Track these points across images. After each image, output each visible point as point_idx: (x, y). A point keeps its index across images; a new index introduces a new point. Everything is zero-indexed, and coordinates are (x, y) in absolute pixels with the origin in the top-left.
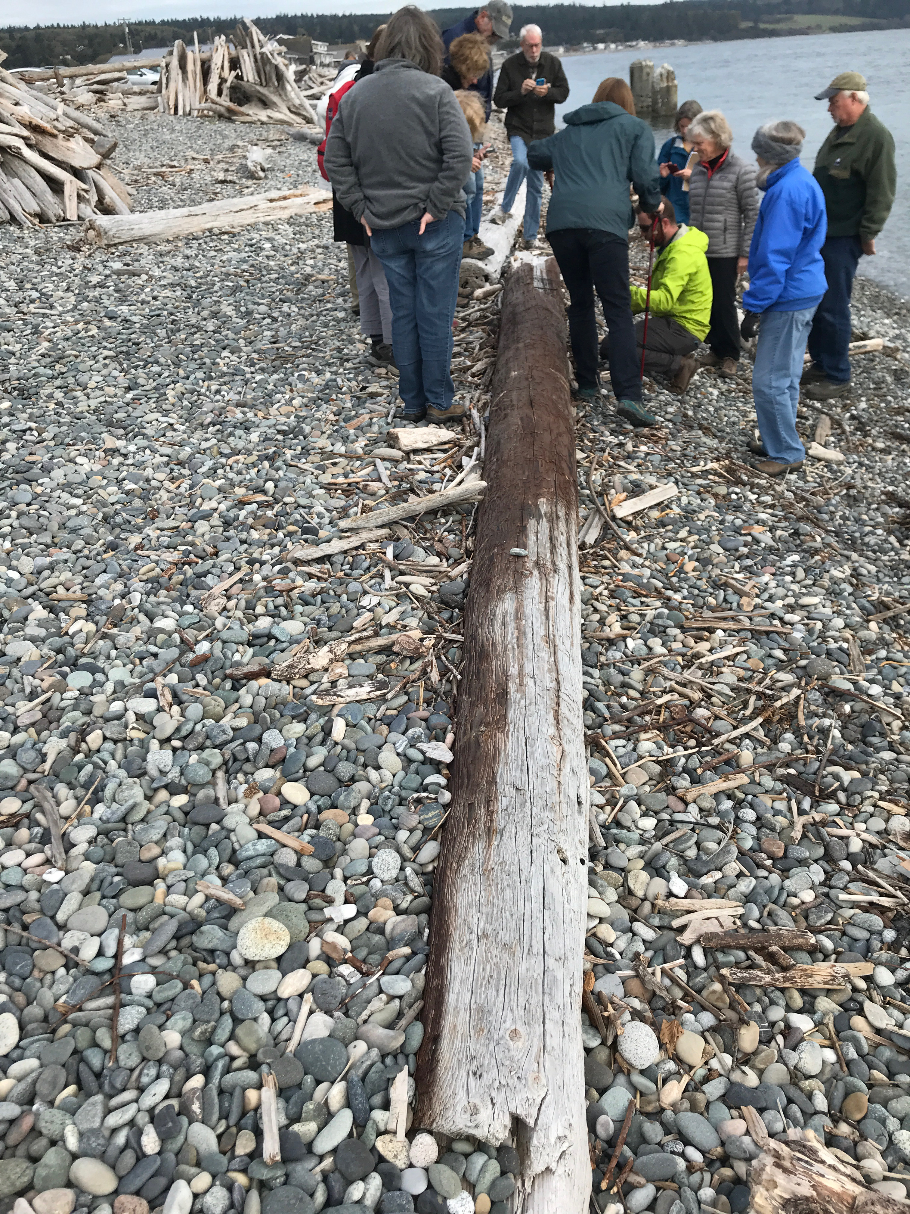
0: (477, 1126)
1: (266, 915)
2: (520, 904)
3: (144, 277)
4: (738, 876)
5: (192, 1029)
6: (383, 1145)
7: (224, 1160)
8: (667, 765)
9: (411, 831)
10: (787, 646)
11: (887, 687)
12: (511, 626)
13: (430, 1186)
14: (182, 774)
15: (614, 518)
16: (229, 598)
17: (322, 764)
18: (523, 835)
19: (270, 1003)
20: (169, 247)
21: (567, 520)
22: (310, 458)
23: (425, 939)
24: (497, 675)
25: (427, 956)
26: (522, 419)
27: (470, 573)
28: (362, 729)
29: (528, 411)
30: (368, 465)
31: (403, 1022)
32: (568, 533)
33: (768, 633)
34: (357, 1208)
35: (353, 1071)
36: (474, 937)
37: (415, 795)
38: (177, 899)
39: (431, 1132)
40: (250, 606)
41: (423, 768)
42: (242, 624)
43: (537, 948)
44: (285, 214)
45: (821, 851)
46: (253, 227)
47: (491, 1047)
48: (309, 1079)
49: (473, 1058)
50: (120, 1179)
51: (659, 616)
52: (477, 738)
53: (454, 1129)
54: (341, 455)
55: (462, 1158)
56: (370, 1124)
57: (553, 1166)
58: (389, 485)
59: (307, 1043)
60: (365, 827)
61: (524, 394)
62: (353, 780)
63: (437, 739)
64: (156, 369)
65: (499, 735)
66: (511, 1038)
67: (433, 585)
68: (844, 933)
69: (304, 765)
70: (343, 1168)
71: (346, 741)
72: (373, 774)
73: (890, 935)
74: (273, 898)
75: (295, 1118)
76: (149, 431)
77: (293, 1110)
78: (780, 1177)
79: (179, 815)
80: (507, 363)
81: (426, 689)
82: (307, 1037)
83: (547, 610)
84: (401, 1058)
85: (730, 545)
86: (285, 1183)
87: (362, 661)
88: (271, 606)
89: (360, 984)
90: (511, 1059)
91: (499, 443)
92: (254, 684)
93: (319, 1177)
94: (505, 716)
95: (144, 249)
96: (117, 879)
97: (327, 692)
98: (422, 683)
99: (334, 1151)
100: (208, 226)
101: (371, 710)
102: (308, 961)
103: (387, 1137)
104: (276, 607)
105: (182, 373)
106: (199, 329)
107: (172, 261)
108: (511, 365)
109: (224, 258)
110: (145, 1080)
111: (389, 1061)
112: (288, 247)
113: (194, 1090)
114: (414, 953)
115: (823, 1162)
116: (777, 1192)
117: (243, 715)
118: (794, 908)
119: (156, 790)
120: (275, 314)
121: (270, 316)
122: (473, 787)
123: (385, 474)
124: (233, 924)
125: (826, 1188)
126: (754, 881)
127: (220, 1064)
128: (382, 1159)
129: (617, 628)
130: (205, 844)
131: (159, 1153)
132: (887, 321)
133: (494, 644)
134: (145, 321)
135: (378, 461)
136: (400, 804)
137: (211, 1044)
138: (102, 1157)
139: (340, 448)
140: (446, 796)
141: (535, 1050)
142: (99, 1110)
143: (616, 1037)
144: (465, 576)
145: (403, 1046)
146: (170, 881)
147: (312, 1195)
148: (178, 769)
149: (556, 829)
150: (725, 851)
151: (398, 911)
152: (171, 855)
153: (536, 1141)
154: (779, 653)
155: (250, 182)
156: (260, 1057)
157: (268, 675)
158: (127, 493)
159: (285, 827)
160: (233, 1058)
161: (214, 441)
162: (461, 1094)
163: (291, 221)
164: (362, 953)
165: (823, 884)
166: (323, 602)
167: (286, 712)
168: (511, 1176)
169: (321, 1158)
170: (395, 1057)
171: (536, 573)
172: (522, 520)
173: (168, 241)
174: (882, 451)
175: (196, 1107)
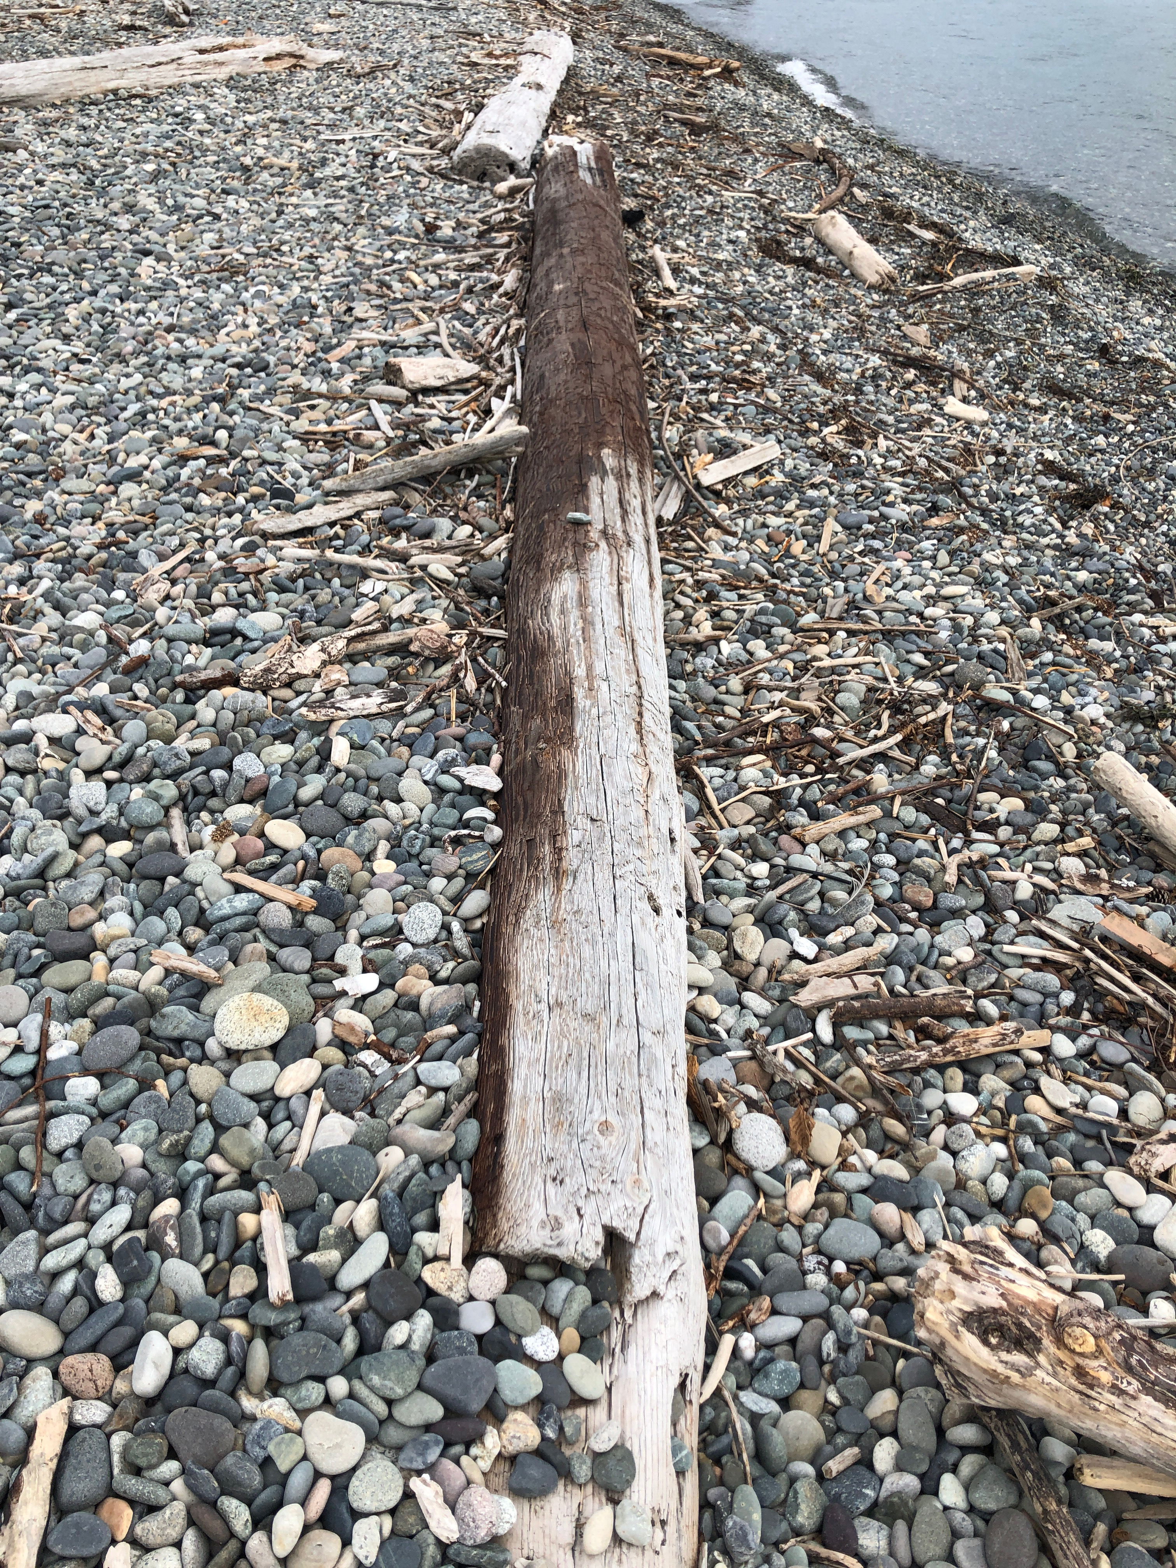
0: (559, 1244)
1: (253, 990)
2: (604, 964)
3: (22, 154)
4: (875, 933)
5: (157, 1142)
6: (431, 1275)
7: (215, 1303)
8: (779, 798)
9: (450, 877)
10: (930, 648)
11: (1054, 699)
12: (574, 615)
13: (498, 1322)
14: (121, 814)
15: (698, 486)
16: (174, 582)
17: (321, 796)
18: (603, 877)
19: (265, 1104)
20: (54, 114)
21: (640, 480)
22: (277, 399)
23: (475, 1014)
24: (558, 678)
25: (480, 1035)
26: (573, 345)
27: (511, 550)
28: (374, 751)
29: (581, 336)
30: (360, 407)
31: (451, 1120)
32: (643, 496)
33: (903, 634)
34: (402, 1354)
35: (386, 1186)
36: (544, 1006)
37: (453, 833)
38: (124, 974)
39: (496, 1256)
40: (203, 593)
41: (460, 799)
42: (193, 617)
43: (629, 1018)
44: (223, 73)
45: (980, 900)
46: (177, 89)
47: (575, 1145)
48: (325, 1197)
49: (550, 1160)
50: (66, 1335)
51: (762, 612)
52: (534, 759)
53: (528, 1249)
54: (320, 396)
55: (539, 1286)
56: (413, 1249)
57: (661, 1290)
58: (391, 434)
59: (319, 1154)
60: (386, 876)
61: (575, 312)
62: (365, 816)
63: (478, 762)
64: (47, 279)
65: (565, 753)
66: (601, 1132)
67: (460, 565)
68: (1012, 998)
69: (295, 797)
70: (379, 1305)
71: (352, 766)
72: (392, 808)
73: (1068, 998)
74: (262, 969)
75: (309, 1246)
76: (46, 363)
77: (306, 1238)
78: (960, 1286)
79: (122, 868)
80: (547, 274)
81: (460, 701)
82: (320, 1144)
83: (620, 594)
84: (450, 1166)
85: (851, 520)
86: (301, 1329)
87: (366, 664)
88: (233, 592)
89: (391, 1074)
90: (603, 1159)
91: (542, 377)
92: (216, 695)
93: (347, 1319)
94: (571, 729)
95: (19, 115)
96: (36, 952)
97: (321, 703)
98: (453, 692)
99: (366, 1286)
100: (111, 85)
101: (383, 727)
102: (315, 1048)
103: (438, 1265)
104: (241, 595)
105: (86, 286)
106: (108, 227)
107: (63, 134)
108: (554, 276)
109: (138, 131)
110: (95, 1207)
111: (434, 1170)
112: (229, 120)
113: (166, 1218)
114: (461, 1033)
115: (1011, 1265)
116: (956, 1303)
117: (202, 735)
118: (949, 969)
119: (85, 836)
120: (218, 210)
121: (209, 213)
122: (533, 818)
123: (384, 421)
124: (208, 1003)
125: (1019, 1297)
126: (896, 939)
127: (201, 1183)
128: (430, 1292)
129: (707, 628)
130: (160, 902)
131: (122, 1300)
132: (1038, 247)
133: (550, 638)
134: (28, 214)
135: (373, 403)
136: (432, 846)
137: (186, 1159)
138: (39, 1307)
139: (318, 384)
140: (496, 833)
141: (633, 1146)
142: (32, 1250)
143: (731, 1132)
144: (504, 555)
145: (452, 1151)
146: (112, 951)
147: (339, 1341)
148: (115, 807)
149: (645, 869)
150: (859, 902)
151: (434, 979)
152: (112, 918)
153: (638, 1258)
154: (919, 658)
155: (168, 30)
156: (256, 1170)
157: (236, 683)
158: (18, 446)
159: (274, 877)
160: (217, 1176)
161: (138, 378)
162: (538, 1207)
163: (231, 83)
164: (390, 1034)
165: (983, 939)
166: (307, 588)
167: (264, 730)
168: (606, 1304)
169: (349, 1295)
170: (443, 1165)
171: (603, 545)
172: (581, 478)
173: (54, 106)
174: (1036, 409)
175: (171, 1239)
